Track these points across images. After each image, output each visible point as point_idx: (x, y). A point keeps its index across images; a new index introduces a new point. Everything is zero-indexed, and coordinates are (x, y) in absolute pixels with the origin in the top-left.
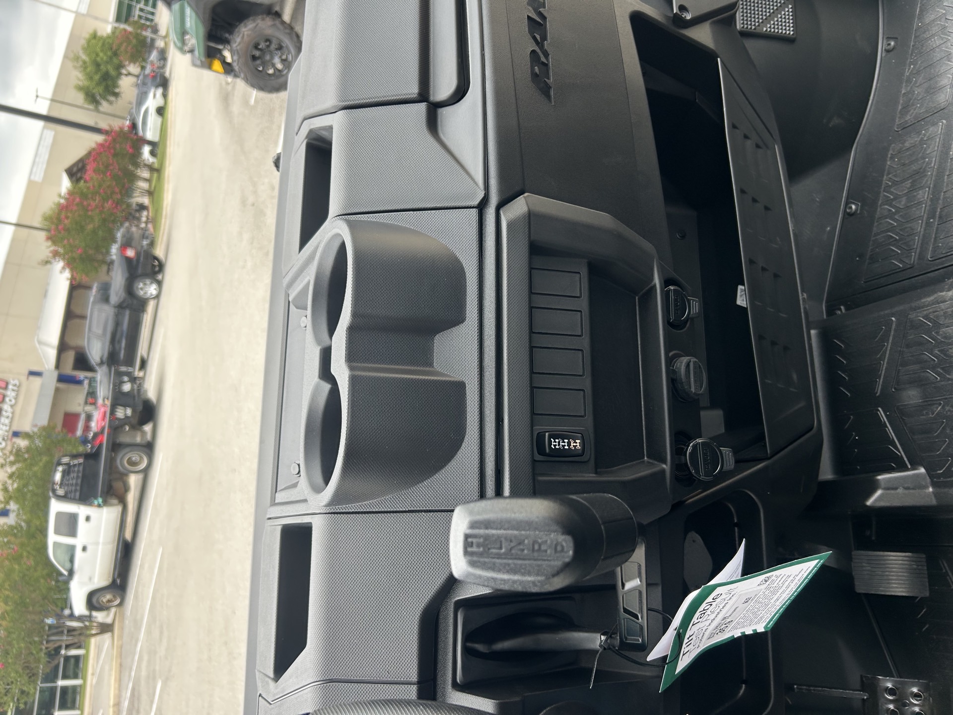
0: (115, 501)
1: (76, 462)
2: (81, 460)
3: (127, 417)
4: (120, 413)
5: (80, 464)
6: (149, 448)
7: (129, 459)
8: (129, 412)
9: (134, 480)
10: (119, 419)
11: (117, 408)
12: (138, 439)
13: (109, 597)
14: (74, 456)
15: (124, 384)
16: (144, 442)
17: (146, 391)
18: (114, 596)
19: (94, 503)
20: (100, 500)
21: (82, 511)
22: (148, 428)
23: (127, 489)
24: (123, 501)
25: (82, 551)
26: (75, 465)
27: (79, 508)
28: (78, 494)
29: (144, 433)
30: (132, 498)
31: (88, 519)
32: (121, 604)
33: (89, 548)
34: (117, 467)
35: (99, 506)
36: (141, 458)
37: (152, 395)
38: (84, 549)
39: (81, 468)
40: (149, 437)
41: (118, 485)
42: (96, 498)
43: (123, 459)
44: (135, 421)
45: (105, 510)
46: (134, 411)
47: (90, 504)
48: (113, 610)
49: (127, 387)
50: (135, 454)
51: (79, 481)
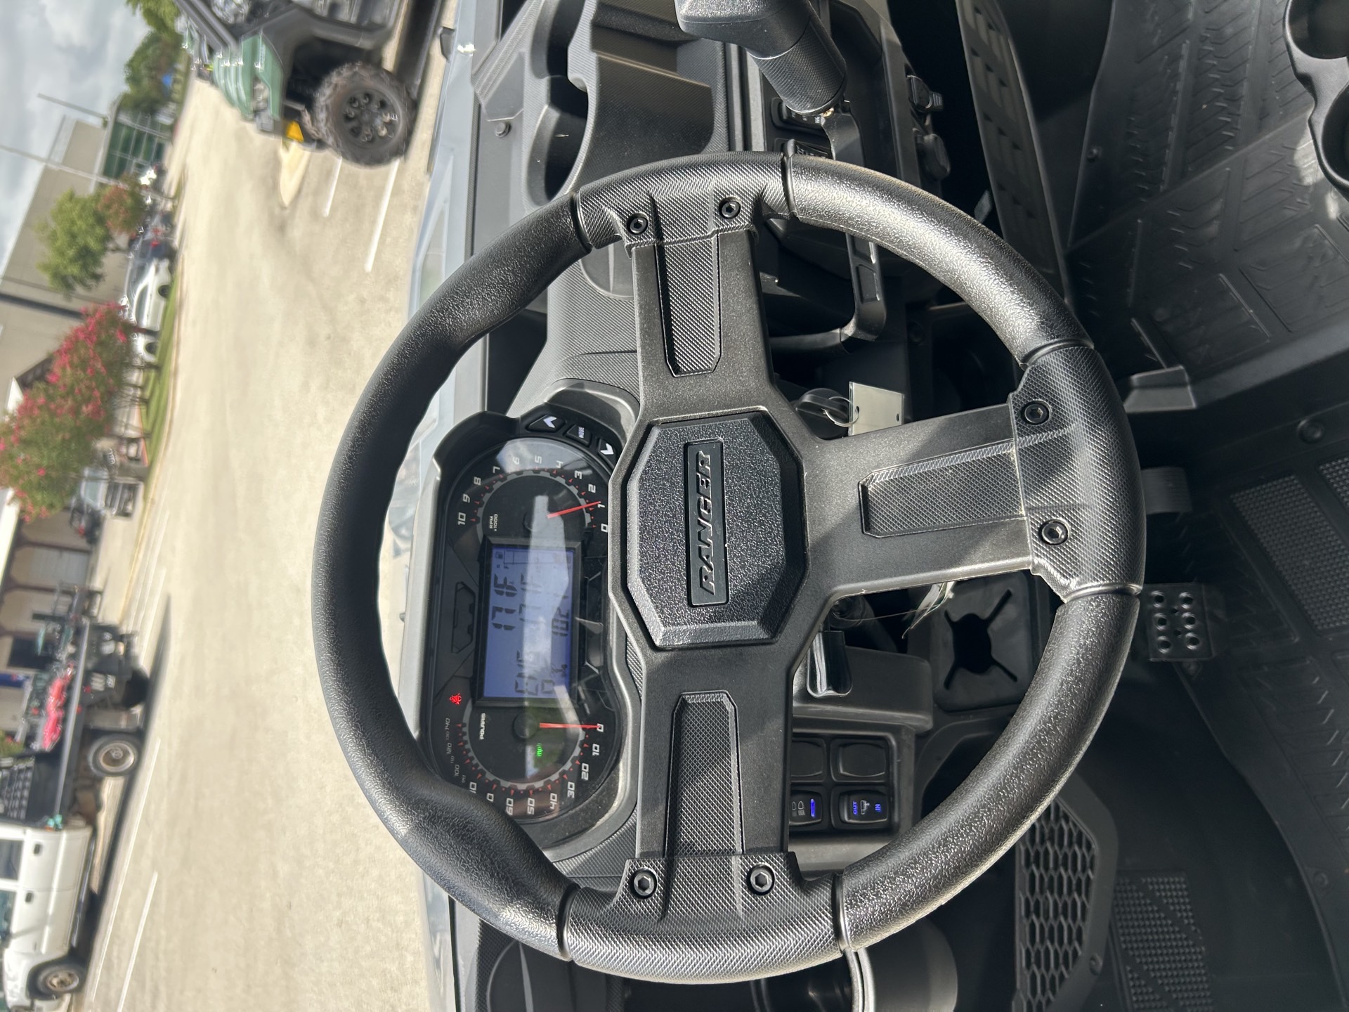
0: (80, 822)
1: (22, 766)
2: (31, 763)
3: (107, 688)
4: (98, 683)
5: (28, 769)
6: (139, 737)
7: (108, 753)
8: (111, 681)
9: (110, 789)
10: (97, 692)
11: (93, 676)
12: (123, 724)
13: (63, 975)
14: (21, 757)
15: (104, 643)
16: (131, 728)
17: (136, 658)
18: (70, 975)
19: (49, 825)
20: (59, 819)
21: (29, 837)
22: (138, 710)
23: (98, 807)
24: (91, 821)
25: (24, 902)
26: (20, 771)
27: (25, 833)
28: (23, 814)
29: (131, 718)
30: (105, 819)
31: (37, 849)
32: (79, 990)
33: (38, 896)
34: (87, 769)
35: (57, 829)
36: (126, 754)
37: (144, 663)
38: (29, 898)
39: (29, 775)
40: (138, 722)
41: (84, 797)
42: (52, 816)
43: (97, 754)
44: (118, 697)
45: (64, 835)
46: (118, 682)
47: (43, 827)
48: (67, 998)
49: (108, 648)
50: (116, 747)
51: (26, 793)
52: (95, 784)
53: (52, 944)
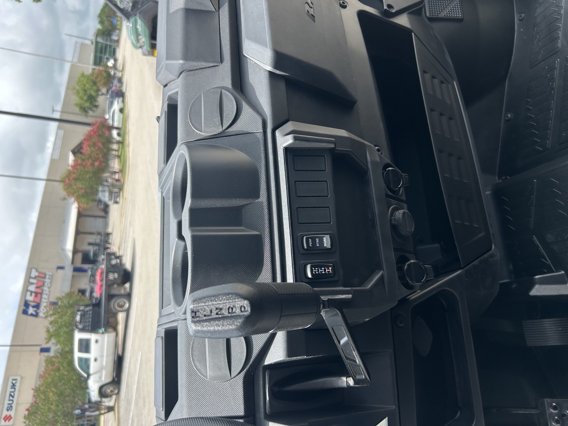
0: (111, 330)
1: (88, 309)
2: (91, 308)
3: (115, 279)
4: (111, 276)
5: (90, 310)
6: (129, 296)
7: (118, 303)
8: (116, 275)
9: (121, 316)
10: (111, 280)
11: (109, 274)
12: (122, 292)
13: (111, 388)
14: (87, 306)
15: (112, 260)
16: (126, 293)
17: (124, 265)
18: (114, 388)
19: (100, 332)
20: (103, 329)
21: (92, 337)
22: (127, 285)
23: (117, 323)
24: (115, 329)
25: (94, 362)
26: (87, 311)
27: (91, 335)
28: (90, 328)
29: (125, 289)
30: (121, 327)
31: (97, 341)
32: (118, 394)
33: (99, 359)
34: (111, 310)
35: (103, 333)
36: (125, 303)
37: (128, 267)
38: (96, 360)
39: (91, 312)
40: (128, 290)
41: (111, 320)
42: (100, 328)
43: (114, 304)
44: (119, 281)
45: (106, 335)
46: (119, 275)
48: (114, 396)
49: (114, 262)
50: (121, 301)
51: (90, 320)
52: (115, 315)
53: (106, 377)
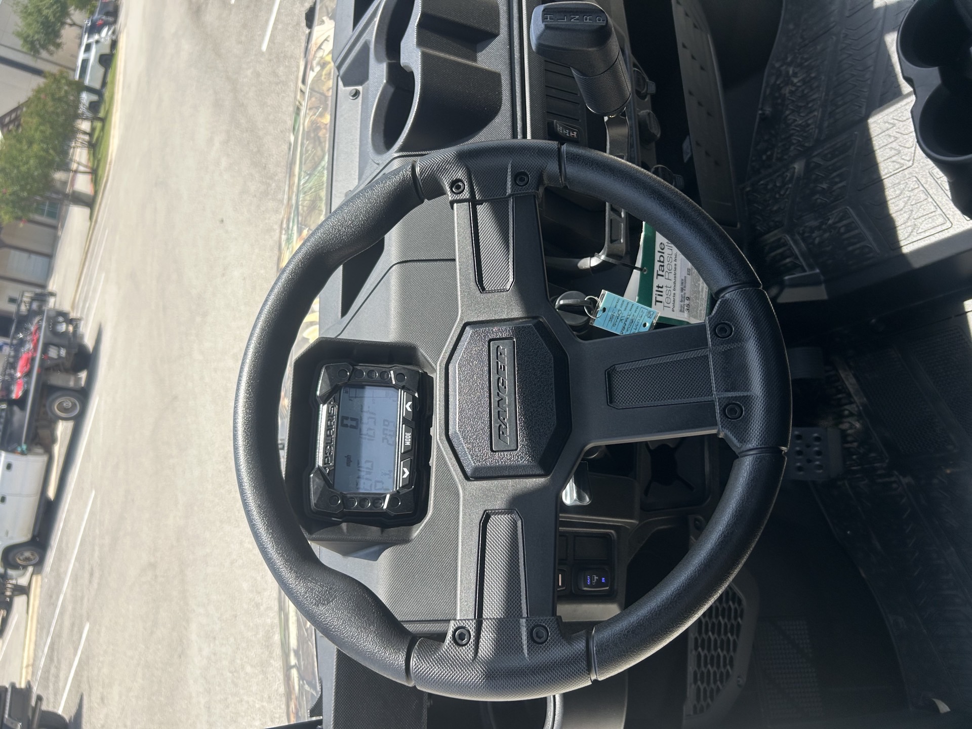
52: (51, 424)
53: (21, 533)
